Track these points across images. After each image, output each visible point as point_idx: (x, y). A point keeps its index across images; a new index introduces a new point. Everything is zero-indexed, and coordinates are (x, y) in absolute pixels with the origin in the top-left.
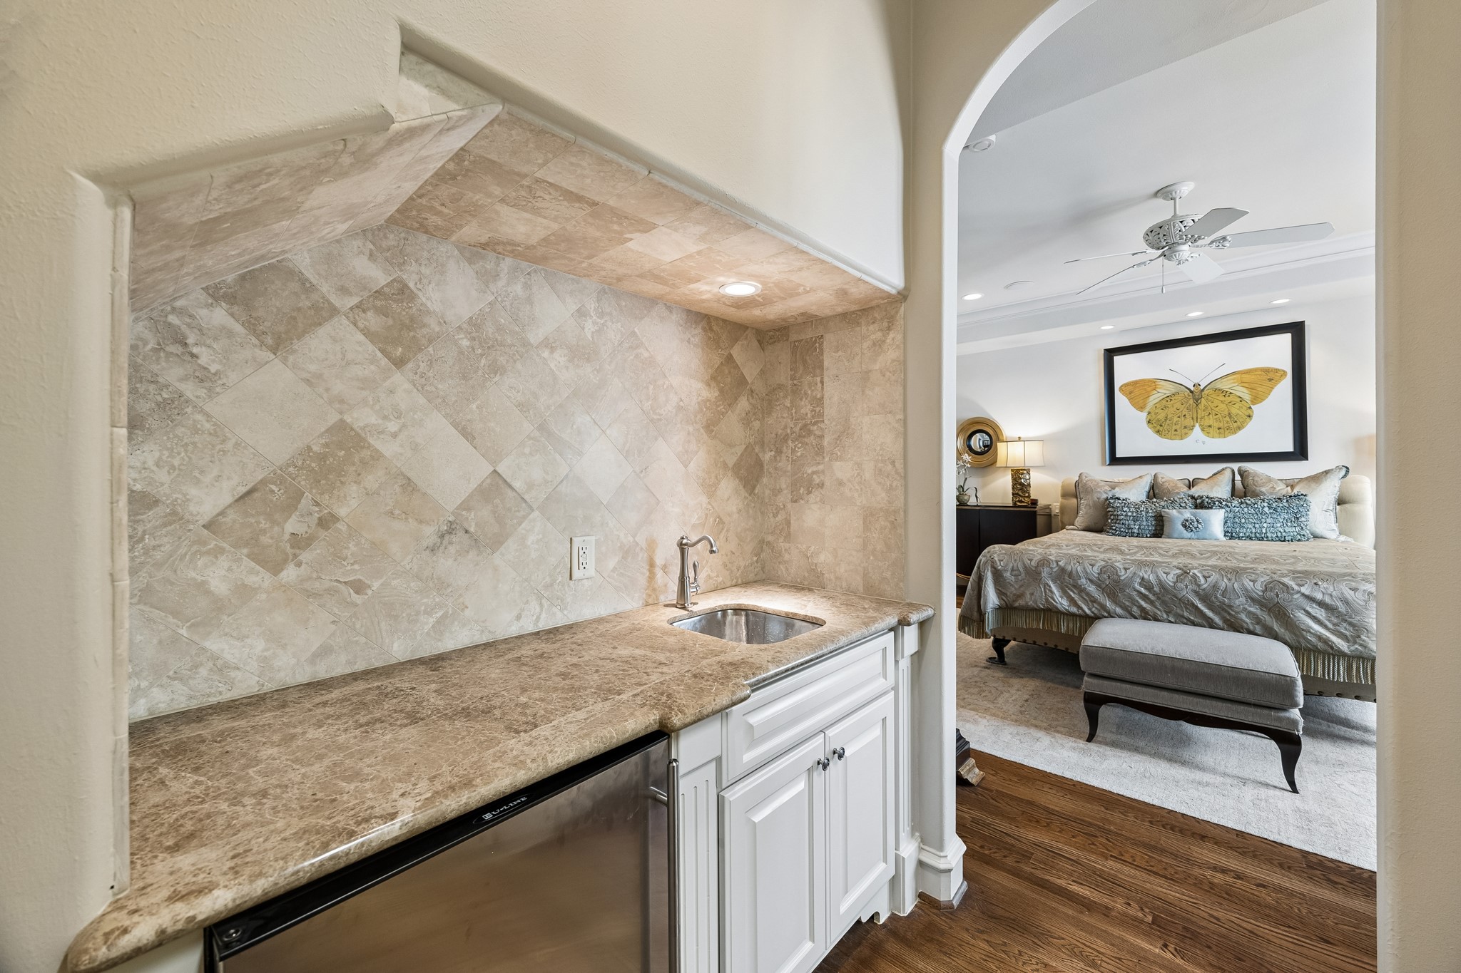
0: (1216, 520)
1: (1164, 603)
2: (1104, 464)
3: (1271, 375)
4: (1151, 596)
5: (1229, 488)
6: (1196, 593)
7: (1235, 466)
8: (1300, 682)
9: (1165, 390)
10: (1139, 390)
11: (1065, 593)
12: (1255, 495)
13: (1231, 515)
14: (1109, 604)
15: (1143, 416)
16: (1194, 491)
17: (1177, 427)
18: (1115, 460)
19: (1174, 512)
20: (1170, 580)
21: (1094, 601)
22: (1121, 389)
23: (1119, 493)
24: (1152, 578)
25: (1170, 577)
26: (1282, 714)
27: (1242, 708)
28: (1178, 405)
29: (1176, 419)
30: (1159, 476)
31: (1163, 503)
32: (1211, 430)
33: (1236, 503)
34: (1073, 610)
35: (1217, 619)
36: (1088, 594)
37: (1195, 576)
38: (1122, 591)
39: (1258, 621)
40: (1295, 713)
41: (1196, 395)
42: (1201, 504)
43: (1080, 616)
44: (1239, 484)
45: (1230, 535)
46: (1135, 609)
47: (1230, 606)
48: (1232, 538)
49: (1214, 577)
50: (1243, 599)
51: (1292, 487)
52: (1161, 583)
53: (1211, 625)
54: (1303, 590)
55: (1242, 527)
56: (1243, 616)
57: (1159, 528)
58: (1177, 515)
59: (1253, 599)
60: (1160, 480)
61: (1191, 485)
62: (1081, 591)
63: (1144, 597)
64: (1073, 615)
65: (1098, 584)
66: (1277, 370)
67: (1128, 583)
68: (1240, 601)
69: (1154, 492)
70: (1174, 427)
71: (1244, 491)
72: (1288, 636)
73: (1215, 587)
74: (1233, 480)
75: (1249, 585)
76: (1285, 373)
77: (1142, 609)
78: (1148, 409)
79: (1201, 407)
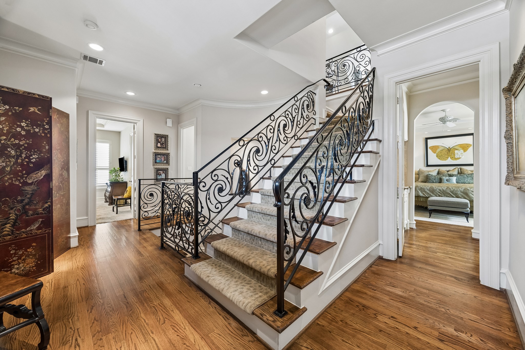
0: (454, 179)
1: (443, 193)
2: (425, 166)
3: (468, 145)
4: (441, 192)
5: (457, 172)
6: (450, 191)
7: (459, 167)
8: (469, 204)
9: (441, 148)
10: (434, 149)
11: (422, 192)
12: (463, 174)
13: (458, 178)
14: (432, 194)
15: (435, 155)
16: (448, 173)
17: (444, 158)
18: (428, 166)
19: (444, 178)
20: (445, 189)
21: (428, 194)
22: (429, 148)
23: (430, 173)
24: (441, 189)
25: (445, 188)
26: (466, 209)
27: (459, 209)
28: (444, 152)
29: (444, 156)
30: (440, 169)
31: (441, 176)
32: (453, 158)
33: (459, 175)
34: (424, 196)
35: (454, 196)
36: (427, 193)
37: (450, 188)
38: (435, 191)
39: (462, 196)
40: (468, 209)
41: (449, 150)
42: (451, 176)
43: (425, 197)
44: (460, 171)
45: (457, 182)
46: (437, 195)
47: (457, 194)
48: (458, 183)
49: (454, 188)
50: (459, 192)
51: (472, 172)
52: (443, 190)
53: (453, 197)
54: (471, 190)
55: (460, 181)
56: (460, 195)
57: (440, 181)
58: (445, 178)
59: (461, 192)
60: (440, 170)
61: (448, 171)
62: (425, 192)
63: (439, 193)
64: (424, 197)
65: (429, 190)
66: (469, 144)
67: (436, 190)
68: (459, 193)
69: (439, 173)
70: (443, 158)
71: (461, 173)
72: (468, 199)
73: (454, 190)
74: (458, 170)
75: (461, 189)
76: (471, 145)
77: (439, 195)
78: (436, 153)
79: (450, 153)
